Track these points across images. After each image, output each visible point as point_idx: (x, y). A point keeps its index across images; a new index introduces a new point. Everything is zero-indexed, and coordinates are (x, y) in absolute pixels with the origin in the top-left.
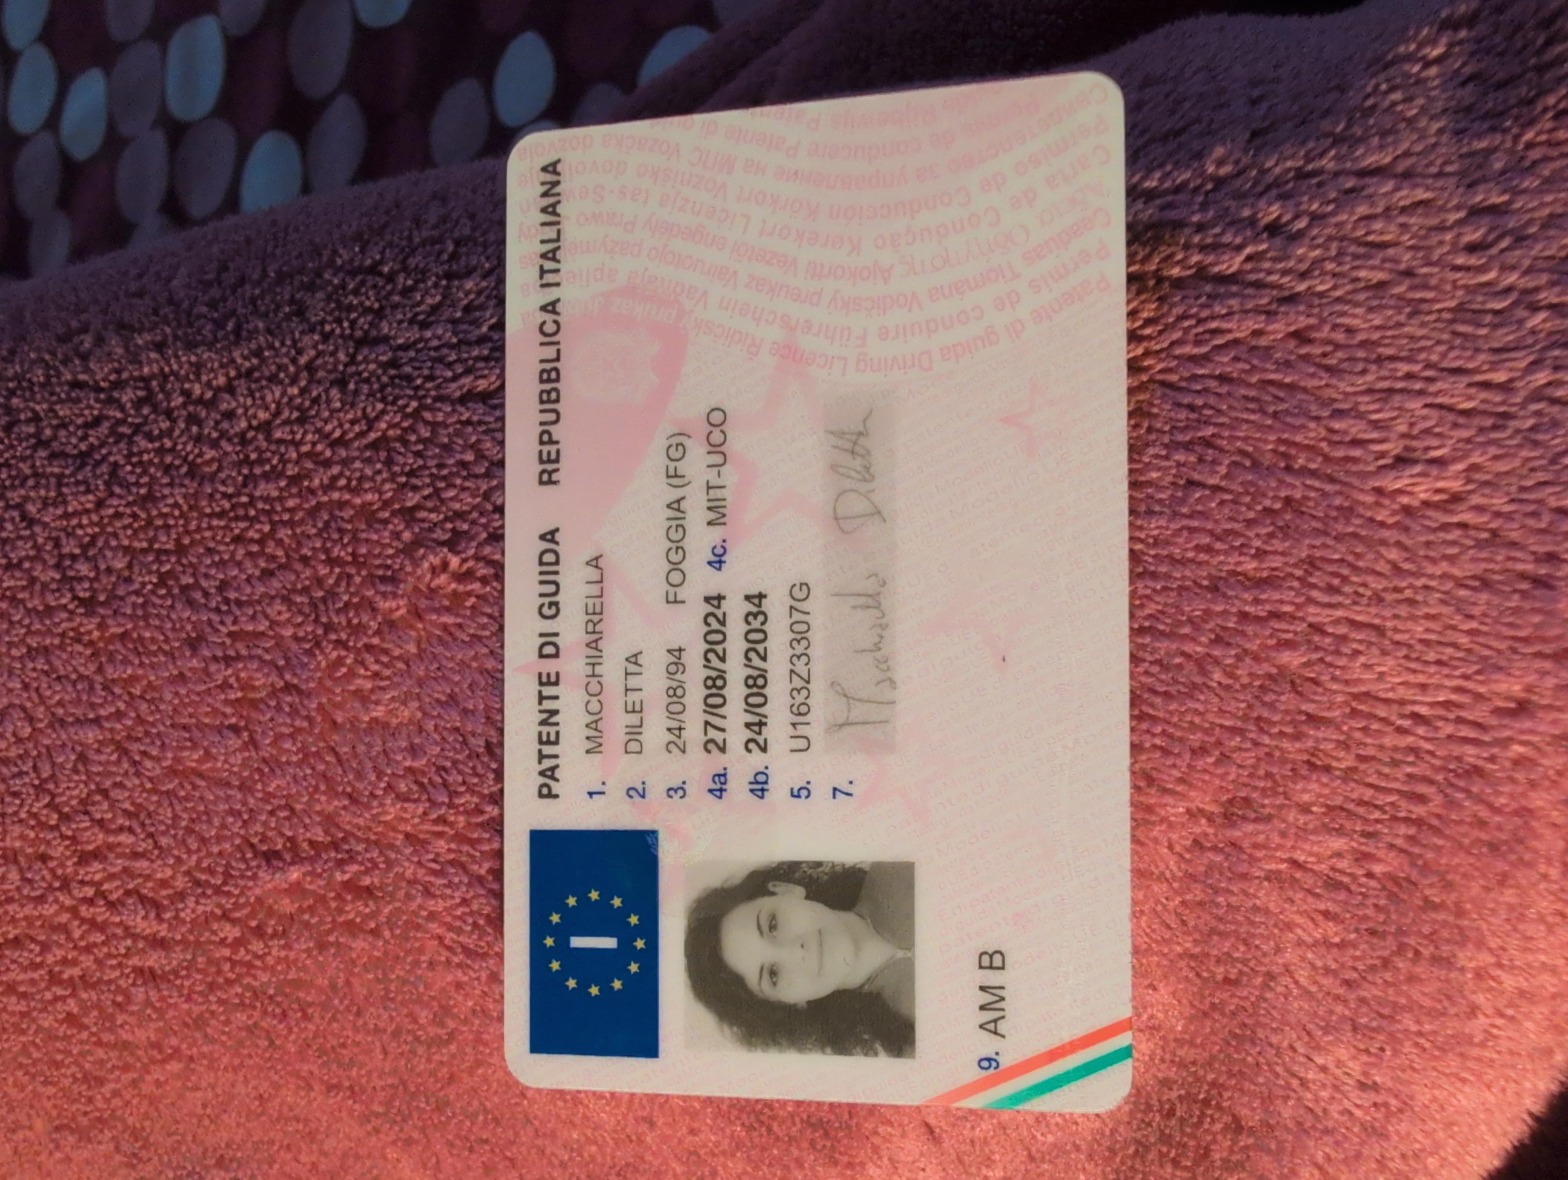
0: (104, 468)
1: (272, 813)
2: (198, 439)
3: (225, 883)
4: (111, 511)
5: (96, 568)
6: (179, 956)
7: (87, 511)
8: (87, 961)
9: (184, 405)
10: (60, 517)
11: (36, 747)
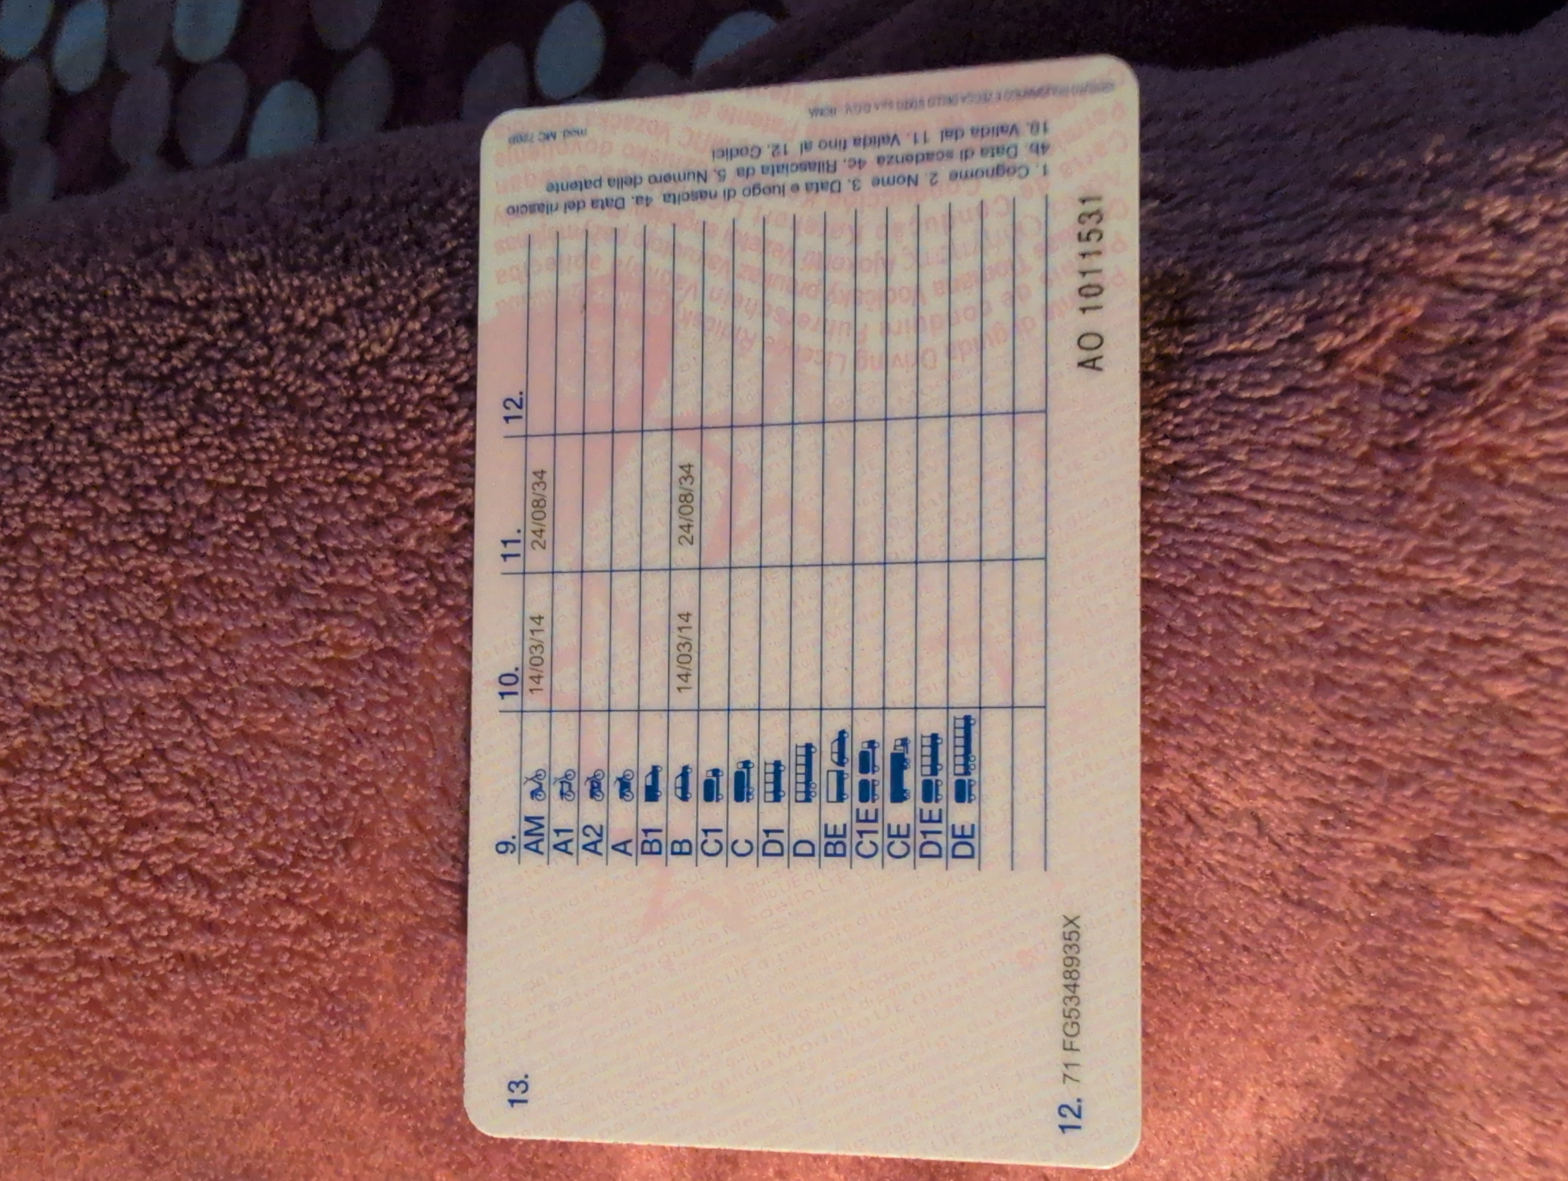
0: (190, 394)
1: (355, 790)
2: (300, 370)
3: (294, 865)
4: (195, 441)
5: (174, 503)
6: (231, 941)
7: (165, 440)
8: (121, 941)
9: (285, 332)
10: (135, 444)
11: (85, 698)
